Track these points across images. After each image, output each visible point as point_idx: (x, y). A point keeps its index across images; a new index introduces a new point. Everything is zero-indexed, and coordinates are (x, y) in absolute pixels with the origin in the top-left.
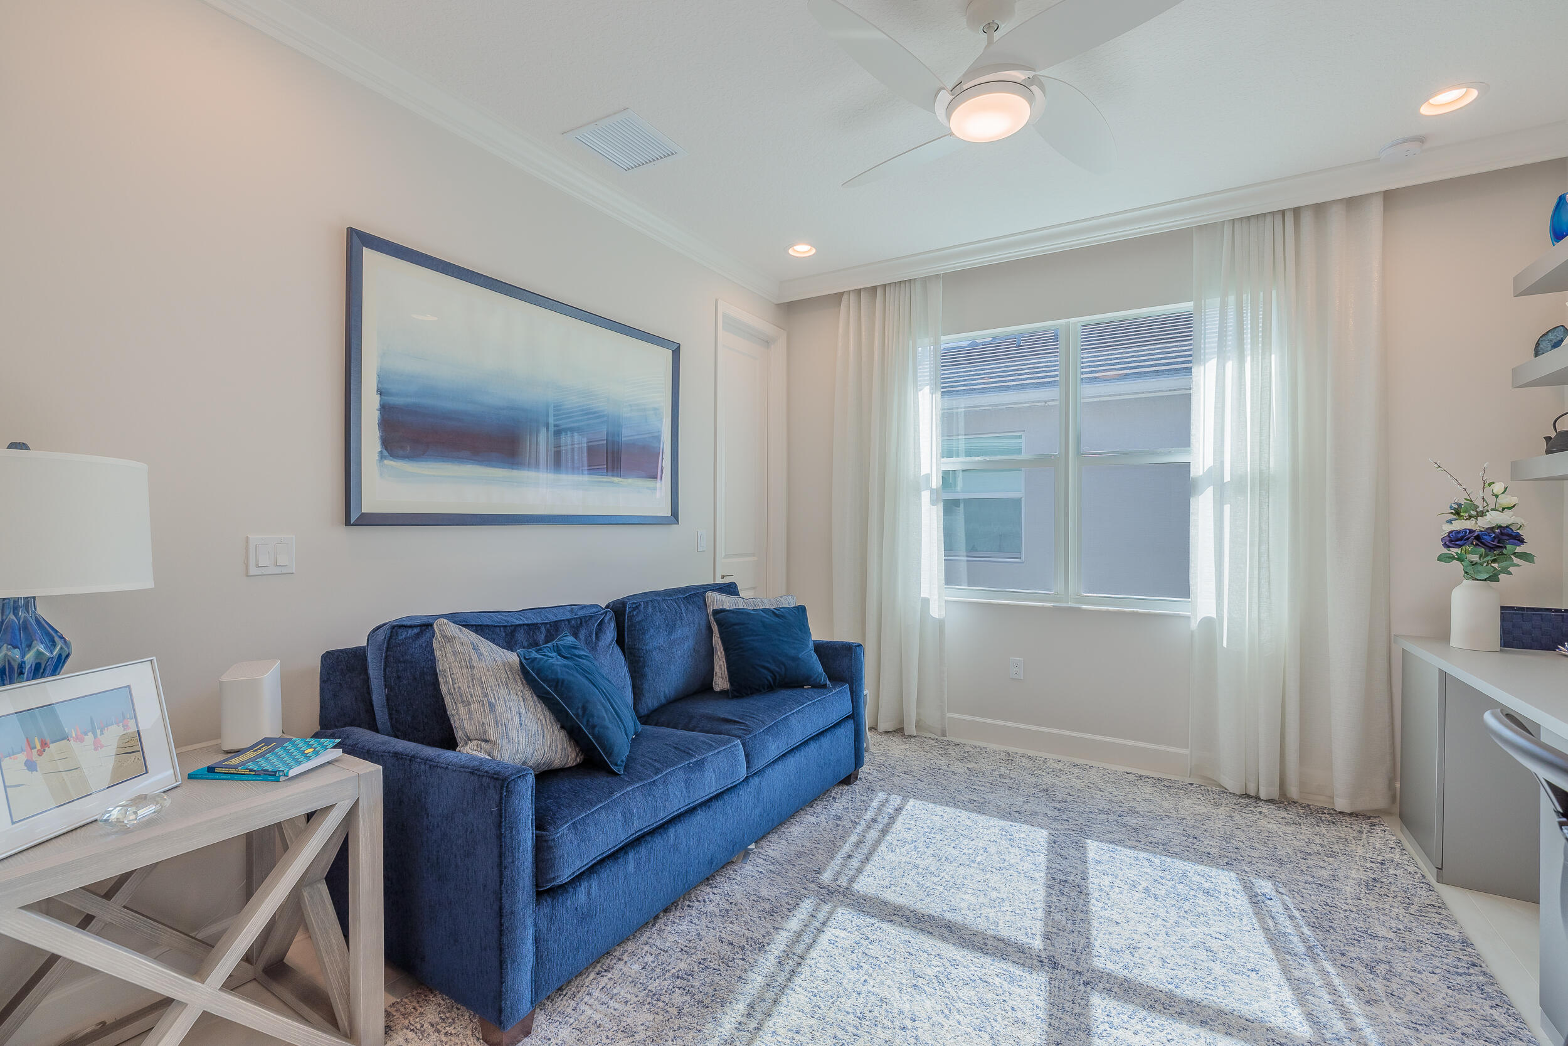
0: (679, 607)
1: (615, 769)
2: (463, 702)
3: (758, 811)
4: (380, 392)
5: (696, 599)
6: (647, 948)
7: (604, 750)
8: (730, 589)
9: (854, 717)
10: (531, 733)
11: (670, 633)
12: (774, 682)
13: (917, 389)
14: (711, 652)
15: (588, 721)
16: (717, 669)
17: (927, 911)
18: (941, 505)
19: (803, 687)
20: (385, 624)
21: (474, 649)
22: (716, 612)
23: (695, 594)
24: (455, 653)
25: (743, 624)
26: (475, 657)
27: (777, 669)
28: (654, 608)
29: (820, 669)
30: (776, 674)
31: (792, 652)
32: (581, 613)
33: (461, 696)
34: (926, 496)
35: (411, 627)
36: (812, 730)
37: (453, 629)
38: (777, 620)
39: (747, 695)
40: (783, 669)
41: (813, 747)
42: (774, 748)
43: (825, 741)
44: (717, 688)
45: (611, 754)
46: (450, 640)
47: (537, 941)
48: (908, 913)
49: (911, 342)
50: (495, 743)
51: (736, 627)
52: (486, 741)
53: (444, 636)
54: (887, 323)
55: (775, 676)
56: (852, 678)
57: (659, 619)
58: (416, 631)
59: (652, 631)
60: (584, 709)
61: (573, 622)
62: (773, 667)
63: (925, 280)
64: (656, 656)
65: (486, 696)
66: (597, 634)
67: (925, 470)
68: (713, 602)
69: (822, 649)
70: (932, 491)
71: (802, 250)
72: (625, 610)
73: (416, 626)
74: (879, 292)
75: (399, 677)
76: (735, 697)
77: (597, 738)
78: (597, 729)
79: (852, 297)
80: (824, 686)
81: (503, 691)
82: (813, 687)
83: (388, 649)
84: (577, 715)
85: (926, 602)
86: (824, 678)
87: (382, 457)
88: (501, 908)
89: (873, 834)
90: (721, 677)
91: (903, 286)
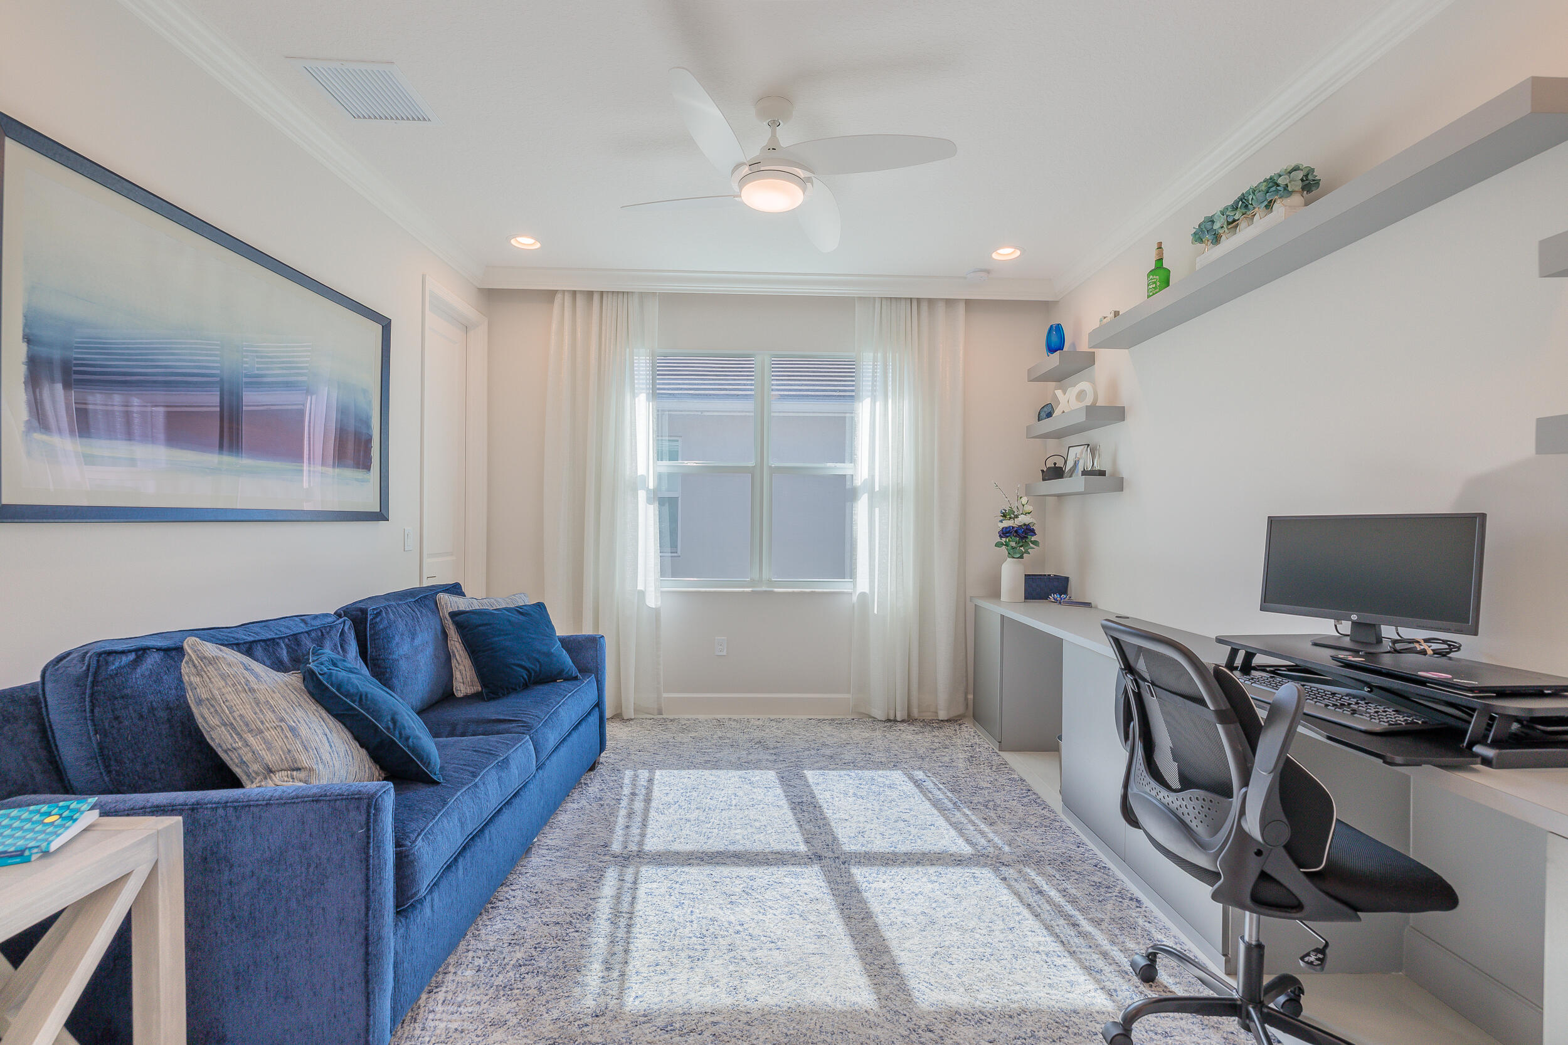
0: (414, 611)
1: (435, 778)
2: (251, 731)
4: (28, 339)
5: (427, 602)
7: (421, 762)
8: (455, 589)
9: (599, 705)
10: (342, 754)
11: (413, 639)
12: (529, 679)
13: (634, 395)
14: (448, 658)
15: (400, 734)
16: (457, 675)
17: (714, 849)
18: (657, 504)
19: (555, 681)
20: (69, 654)
21: (247, 669)
22: (453, 615)
23: (425, 597)
24: (224, 677)
25: (490, 624)
26: (251, 678)
27: (531, 666)
28: (394, 614)
29: (569, 661)
30: (531, 670)
31: (545, 649)
32: (317, 623)
33: (247, 725)
34: (642, 495)
35: (123, 652)
36: (575, 719)
37: (210, 649)
38: (521, 618)
39: (504, 695)
40: (538, 666)
41: (575, 735)
43: (582, 729)
44: (459, 695)
45: (429, 763)
46: (213, 661)
47: (395, 967)
48: (700, 855)
49: (628, 350)
50: (311, 770)
51: (481, 628)
52: (298, 769)
53: (203, 658)
54: (604, 328)
55: (531, 674)
56: (597, 668)
57: (401, 626)
58: (132, 656)
59: (397, 639)
60: (394, 721)
61: (313, 634)
62: (528, 664)
63: (643, 295)
64: (403, 665)
65: (282, 720)
66: (341, 646)
67: (641, 471)
68: (446, 604)
69: (568, 643)
70: (648, 490)
71: (525, 242)
72: (366, 618)
73: (130, 651)
74: (596, 298)
75: (116, 718)
76: (490, 699)
77: (414, 750)
78: (410, 740)
79: (568, 299)
80: (576, 678)
81: (300, 713)
82: (566, 680)
83: (95, 683)
84: (388, 729)
85: (642, 594)
86: (575, 671)
87: (29, 428)
88: (366, 938)
89: (638, 805)
90: (465, 680)
91: (620, 296)
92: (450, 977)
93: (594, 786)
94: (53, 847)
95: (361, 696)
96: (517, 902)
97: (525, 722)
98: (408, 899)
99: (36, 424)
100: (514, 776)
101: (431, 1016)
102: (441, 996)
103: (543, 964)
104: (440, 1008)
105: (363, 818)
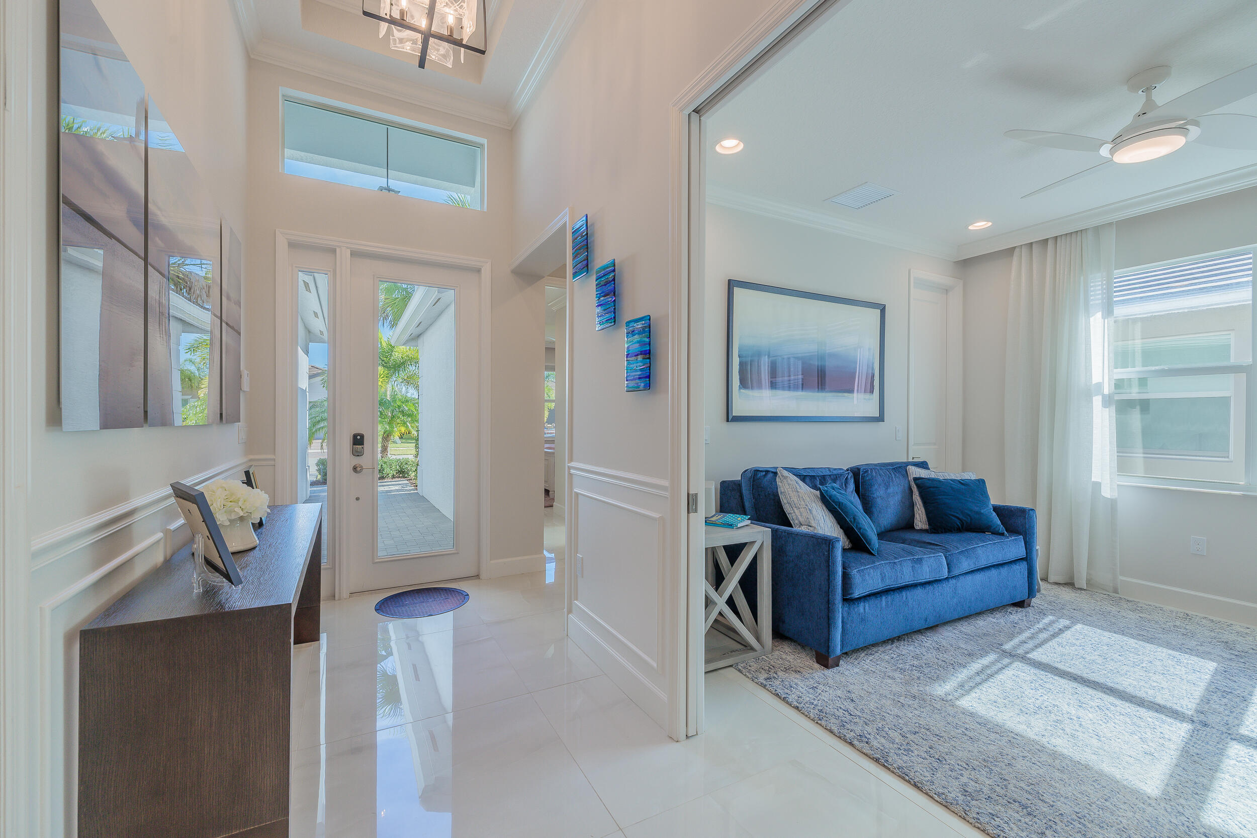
0: (890, 474)
1: (873, 552)
2: (796, 507)
3: (955, 600)
4: (739, 356)
5: (900, 470)
6: (891, 651)
7: (866, 541)
8: (923, 465)
9: (1028, 559)
10: (829, 526)
11: (887, 489)
12: (962, 527)
13: (1088, 315)
14: (912, 505)
15: (857, 526)
16: (917, 516)
17: (1093, 679)
18: (1113, 408)
19: (984, 532)
20: (748, 470)
21: (797, 483)
22: (915, 479)
23: (900, 467)
24: (789, 484)
25: (937, 487)
26: (798, 487)
27: (964, 519)
28: (876, 473)
29: (999, 522)
30: (964, 522)
31: (977, 509)
32: (835, 472)
33: (795, 504)
34: (1097, 401)
35: (761, 471)
36: (993, 560)
37: (786, 473)
38: (963, 487)
39: (942, 532)
40: (969, 520)
41: (994, 572)
42: (965, 565)
43: (1004, 571)
44: (917, 528)
45: (870, 544)
46: (786, 478)
47: (843, 622)
48: (1075, 676)
49: (1082, 278)
50: (815, 528)
51: (931, 489)
52: (810, 526)
53: (783, 476)
54: (1058, 266)
55: (963, 523)
56: (1025, 532)
57: (879, 480)
58: (764, 473)
59: (876, 487)
60: (854, 519)
61: (832, 477)
62: (961, 517)
63: (1097, 229)
64: (879, 501)
65: (807, 505)
66: (845, 485)
67: (1096, 378)
68: (913, 472)
69: (996, 509)
70: (1104, 396)
71: (980, 225)
72: (860, 473)
73: (764, 471)
74: (1050, 243)
75: (759, 495)
76: (932, 533)
77: (862, 535)
78: (862, 530)
79: (1024, 250)
80: (1003, 534)
81: (814, 505)
82: (993, 533)
83: (754, 481)
84: (851, 521)
85: (1097, 485)
86: (1002, 528)
87: (740, 388)
88: (828, 601)
89: (1043, 636)
90: (921, 520)
91: (1074, 236)
92: (878, 654)
93: (1016, 615)
94: (739, 525)
95: (840, 503)
96: (927, 645)
97: (946, 547)
98: (850, 594)
99: (741, 386)
100: (925, 573)
101: (864, 662)
102: (871, 658)
103: (926, 671)
104: (868, 661)
105: (827, 548)
